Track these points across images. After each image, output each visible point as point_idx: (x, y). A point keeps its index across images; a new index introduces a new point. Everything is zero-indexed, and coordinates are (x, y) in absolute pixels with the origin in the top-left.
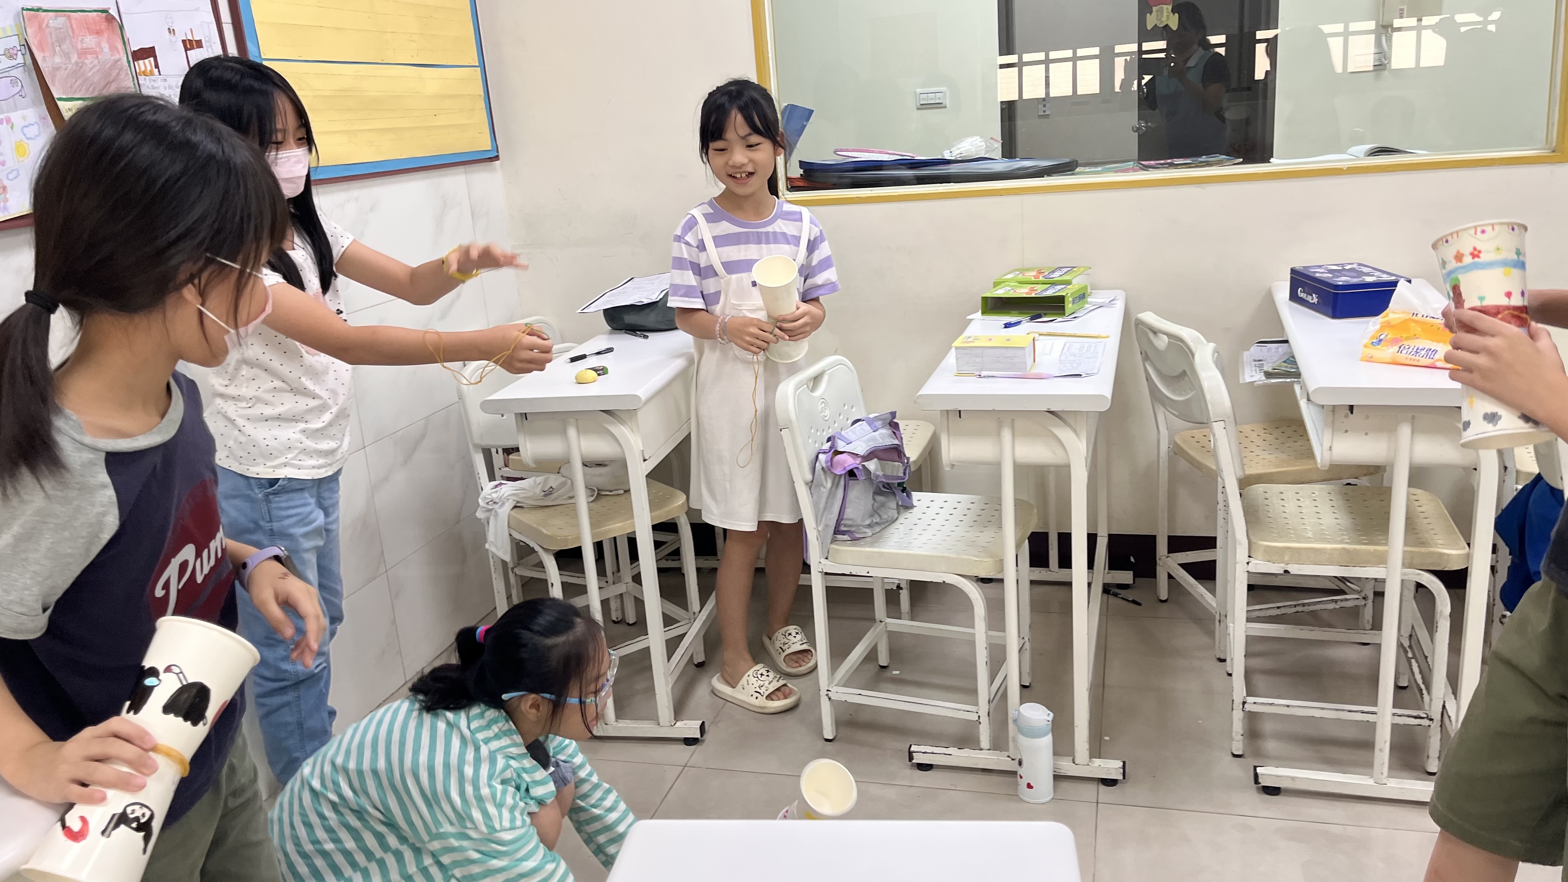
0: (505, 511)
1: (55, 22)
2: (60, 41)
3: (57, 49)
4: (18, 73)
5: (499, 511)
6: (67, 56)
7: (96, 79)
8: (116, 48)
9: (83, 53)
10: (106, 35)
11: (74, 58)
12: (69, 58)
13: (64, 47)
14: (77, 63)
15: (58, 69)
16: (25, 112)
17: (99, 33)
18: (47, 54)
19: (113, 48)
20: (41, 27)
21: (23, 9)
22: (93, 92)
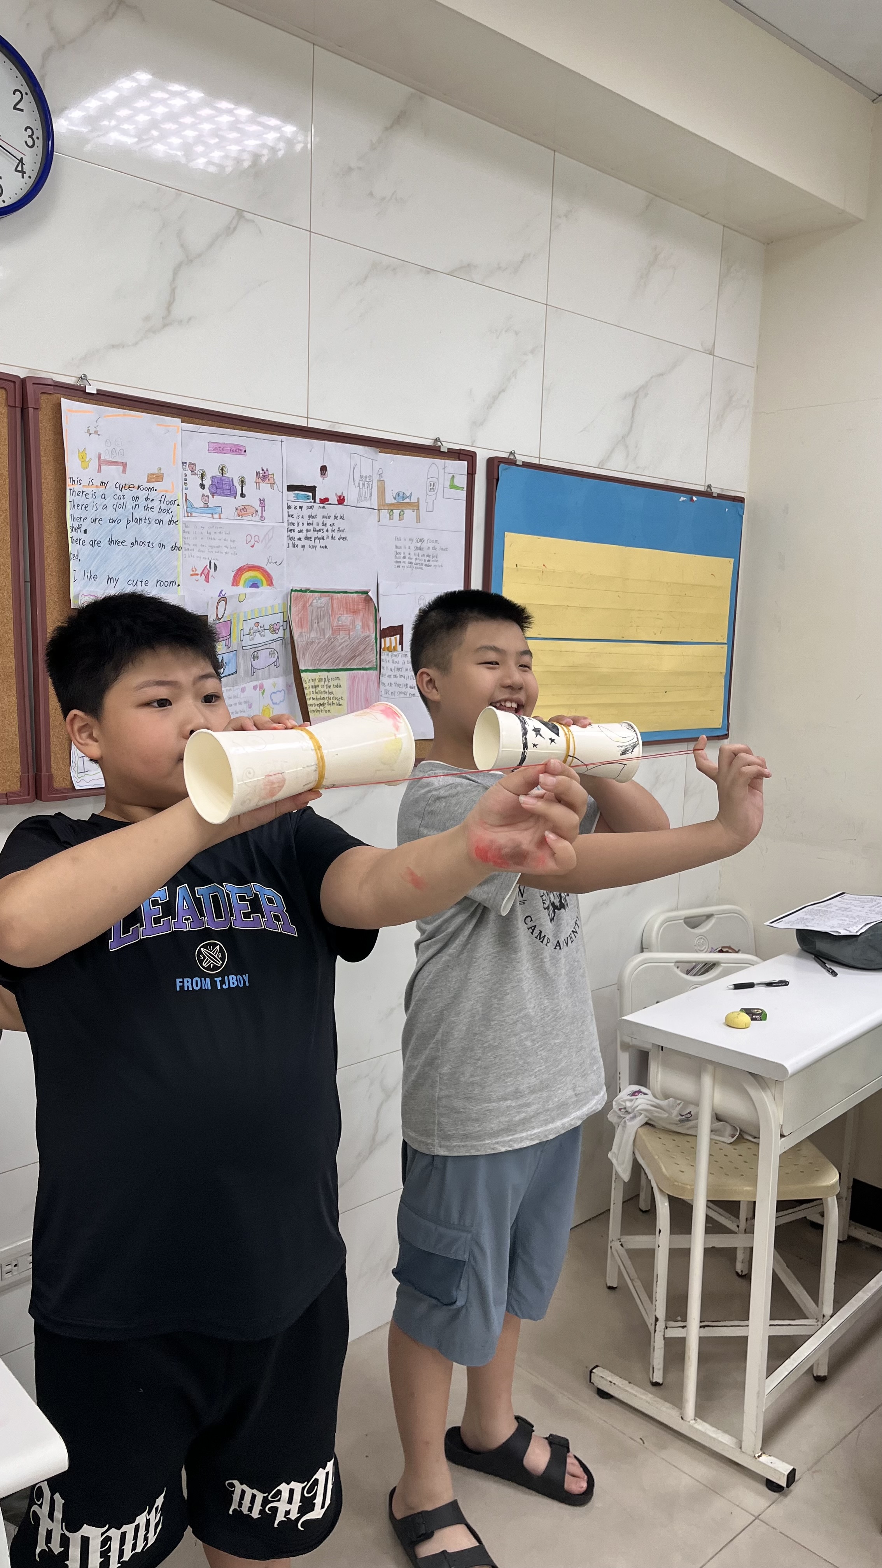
0: (633, 1125)
1: (320, 602)
2: (319, 619)
3: (315, 625)
4: (277, 646)
5: (628, 1123)
6: (323, 632)
7: (343, 653)
8: (368, 626)
9: (337, 630)
10: (362, 614)
11: (329, 634)
12: (324, 634)
13: (322, 624)
14: (329, 639)
15: (312, 643)
16: (275, 680)
17: (355, 612)
18: (305, 630)
19: (365, 626)
20: (304, 606)
21: (292, 590)
22: (338, 664)
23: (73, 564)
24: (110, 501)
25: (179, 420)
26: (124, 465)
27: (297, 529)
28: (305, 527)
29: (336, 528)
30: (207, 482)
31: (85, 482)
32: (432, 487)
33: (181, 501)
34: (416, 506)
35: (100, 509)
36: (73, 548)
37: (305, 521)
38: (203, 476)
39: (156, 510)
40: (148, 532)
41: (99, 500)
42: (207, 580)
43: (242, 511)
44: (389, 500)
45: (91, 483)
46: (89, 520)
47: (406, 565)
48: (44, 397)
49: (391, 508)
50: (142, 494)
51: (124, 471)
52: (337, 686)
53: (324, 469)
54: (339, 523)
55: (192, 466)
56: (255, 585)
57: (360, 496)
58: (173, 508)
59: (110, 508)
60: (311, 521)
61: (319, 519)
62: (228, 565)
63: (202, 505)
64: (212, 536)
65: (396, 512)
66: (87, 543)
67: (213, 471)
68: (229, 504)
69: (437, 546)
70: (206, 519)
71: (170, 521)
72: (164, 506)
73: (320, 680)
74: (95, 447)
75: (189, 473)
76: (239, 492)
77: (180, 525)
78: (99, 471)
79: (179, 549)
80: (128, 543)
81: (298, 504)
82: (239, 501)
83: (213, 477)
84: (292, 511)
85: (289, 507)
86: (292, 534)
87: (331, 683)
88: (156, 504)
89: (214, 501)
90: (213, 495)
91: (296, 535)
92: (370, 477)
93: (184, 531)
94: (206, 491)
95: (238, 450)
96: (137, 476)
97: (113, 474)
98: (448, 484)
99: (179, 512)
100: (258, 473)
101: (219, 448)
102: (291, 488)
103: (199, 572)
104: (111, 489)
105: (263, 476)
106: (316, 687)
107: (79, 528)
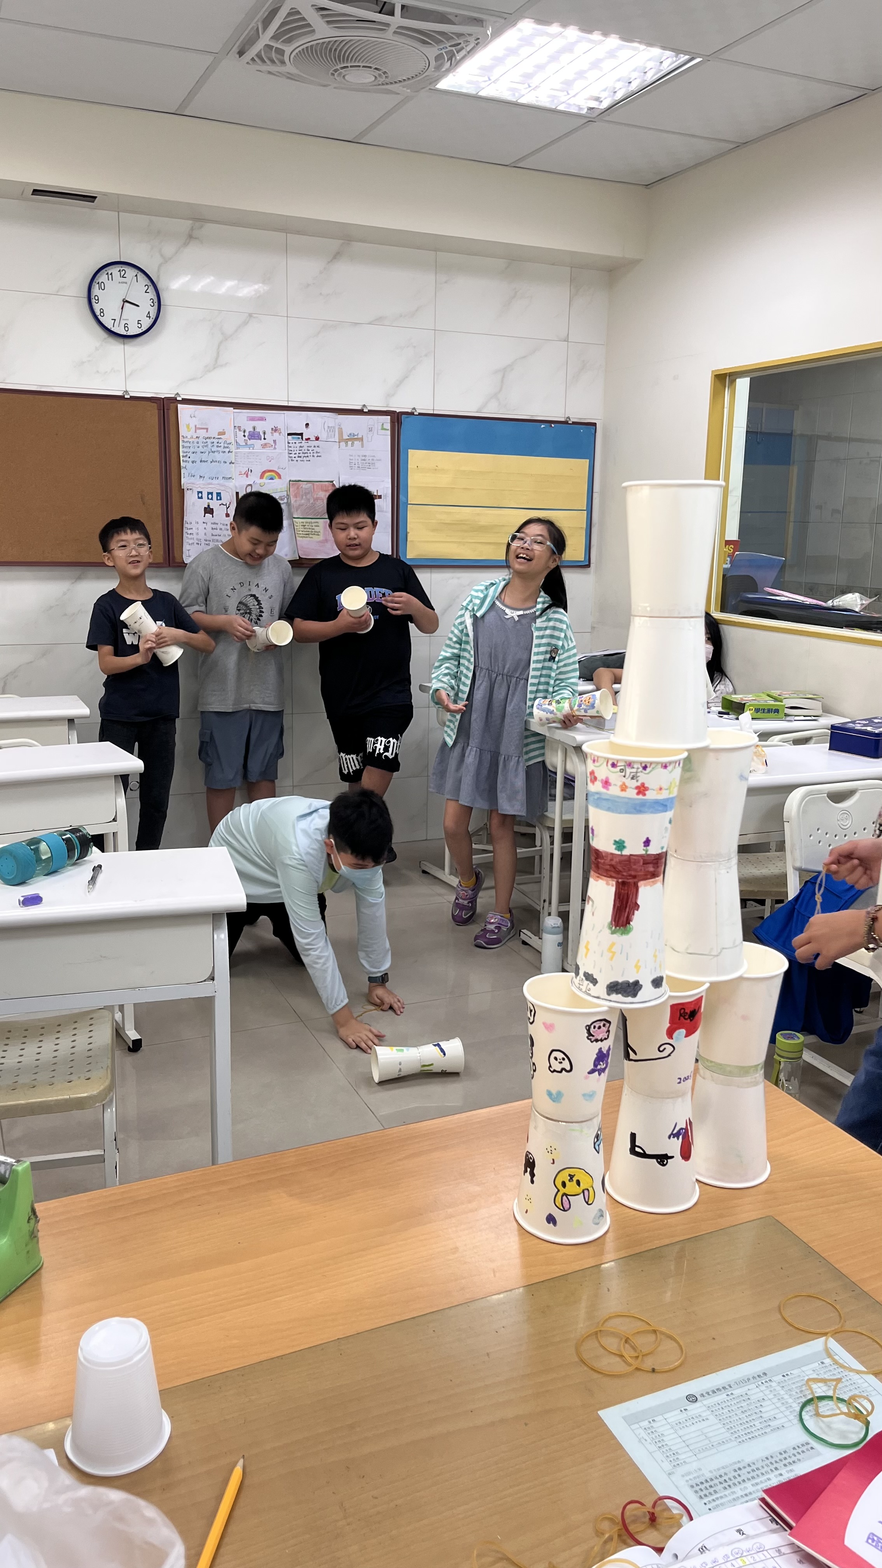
1: (307, 486)
2: (306, 494)
3: (304, 497)
6: (309, 500)
7: (320, 510)
9: (317, 499)
11: (312, 501)
12: (309, 501)
13: (308, 496)
14: (312, 503)
15: (302, 505)
18: (298, 499)
20: (298, 488)
21: (290, 481)
22: (318, 515)
23: (183, 471)
24: (201, 445)
25: (232, 408)
26: (207, 429)
27: (293, 453)
28: (298, 452)
29: (315, 451)
30: (247, 434)
31: (189, 437)
32: (371, 430)
33: (233, 443)
34: (361, 439)
35: (196, 448)
36: (182, 464)
37: (298, 449)
38: (244, 432)
39: (222, 447)
40: (218, 457)
41: (195, 444)
42: (247, 476)
43: (264, 446)
44: (345, 437)
45: (192, 437)
46: (191, 453)
47: (356, 468)
48: (171, 404)
49: (346, 441)
50: (216, 441)
51: (207, 431)
52: (317, 526)
53: (307, 425)
54: (316, 449)
55: (239, 428)
56: (272, 479)
57: (328, 437)
58: (230, 446)
59: (201, 447)
60: (301, 449)
61: (306, 448)
62: (258, 471)
63: (244, 444)
64: (250, 457)
65: (350, 443)
66: (190, 462)
67: (249, 429)
68: (258, 443)
69: (375, 459)
70: (247, 450)
71: (229, 452)
72: (226, 445)
73: (306, 523)
74: (193, 422)
75: (238, 430)
76: (263, 437)
77: (233, 453)
78: (196, 432)
79: (233, 463)
80: (209, 462)
81: (294, 442)
82: (263, 441)
83: (249, 432)
84: (290, 445)
85: (289, 443)
86: (291, 455)
87: (313, 525)
88: (222, 445)
89: (250, 442)
90: (250, 439)
91: (293, 455)
92: (334, 427)
93: (235, 456)
94: (246, 438)
95: (262, 419)
96: (213, 433)
97: (202, 433)
98: (380, 427)
99: (233, 448)
100: (272, 429)
101: (252, 419)
102: (289, 434)
103: (243, 473)
104: (201, 440)
105: (275, 430)
106: (304, 526)
107: (186, 456)
